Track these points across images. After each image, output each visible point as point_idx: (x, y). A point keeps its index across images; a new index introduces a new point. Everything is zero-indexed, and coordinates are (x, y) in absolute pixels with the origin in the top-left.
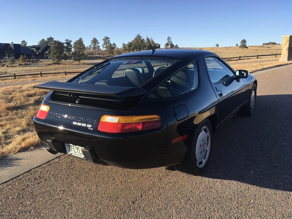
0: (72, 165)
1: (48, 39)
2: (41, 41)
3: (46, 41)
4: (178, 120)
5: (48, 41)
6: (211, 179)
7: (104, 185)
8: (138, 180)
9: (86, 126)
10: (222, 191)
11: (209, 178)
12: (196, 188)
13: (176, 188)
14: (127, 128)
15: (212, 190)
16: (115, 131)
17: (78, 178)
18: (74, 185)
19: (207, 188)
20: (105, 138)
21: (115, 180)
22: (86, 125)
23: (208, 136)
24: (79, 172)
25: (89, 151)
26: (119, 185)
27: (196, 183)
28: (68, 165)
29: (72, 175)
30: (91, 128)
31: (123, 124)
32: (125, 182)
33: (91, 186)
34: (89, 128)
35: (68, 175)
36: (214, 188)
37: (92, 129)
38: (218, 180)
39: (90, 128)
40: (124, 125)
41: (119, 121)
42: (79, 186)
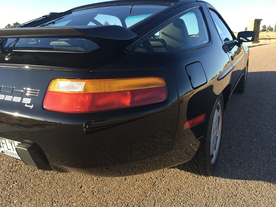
0: (16, 166)
1: (14, 24)
2: (6, 26)
3: (12, 26)
4: (195, 87)
5: (14, 26)
6: (228, 180)
7: (64, 200)
8: (120, 187)
9: (22, 100)
10: (252, 201)
11: (225, 178)
12: (211, 198)
13: (180, 199)
14: (101, 102)
15: (238, 201)
16: (77, 109)
17: (23, 188)
18: (13, 202)
19: (228, 196)
20: (60, 123)
21: (82, 188)
22: (20, 98)
23: (220, 116)
24: (26, 177)
25: (28, 149)
26: (89, 199)
27: (209, 188)
28: (11, 164)
29: (14, 183)
30: (30, 104)
31: (94, 94)
32: (99, 191)
33: (42, 203)
34: (26, 106)
35: (7, 183)
36: (238, 195)
37: (32, 107)
38: (239, 181)
39: (28, 104)
40: (95, 96)
41: (85, 88)
42: (21, 203)
